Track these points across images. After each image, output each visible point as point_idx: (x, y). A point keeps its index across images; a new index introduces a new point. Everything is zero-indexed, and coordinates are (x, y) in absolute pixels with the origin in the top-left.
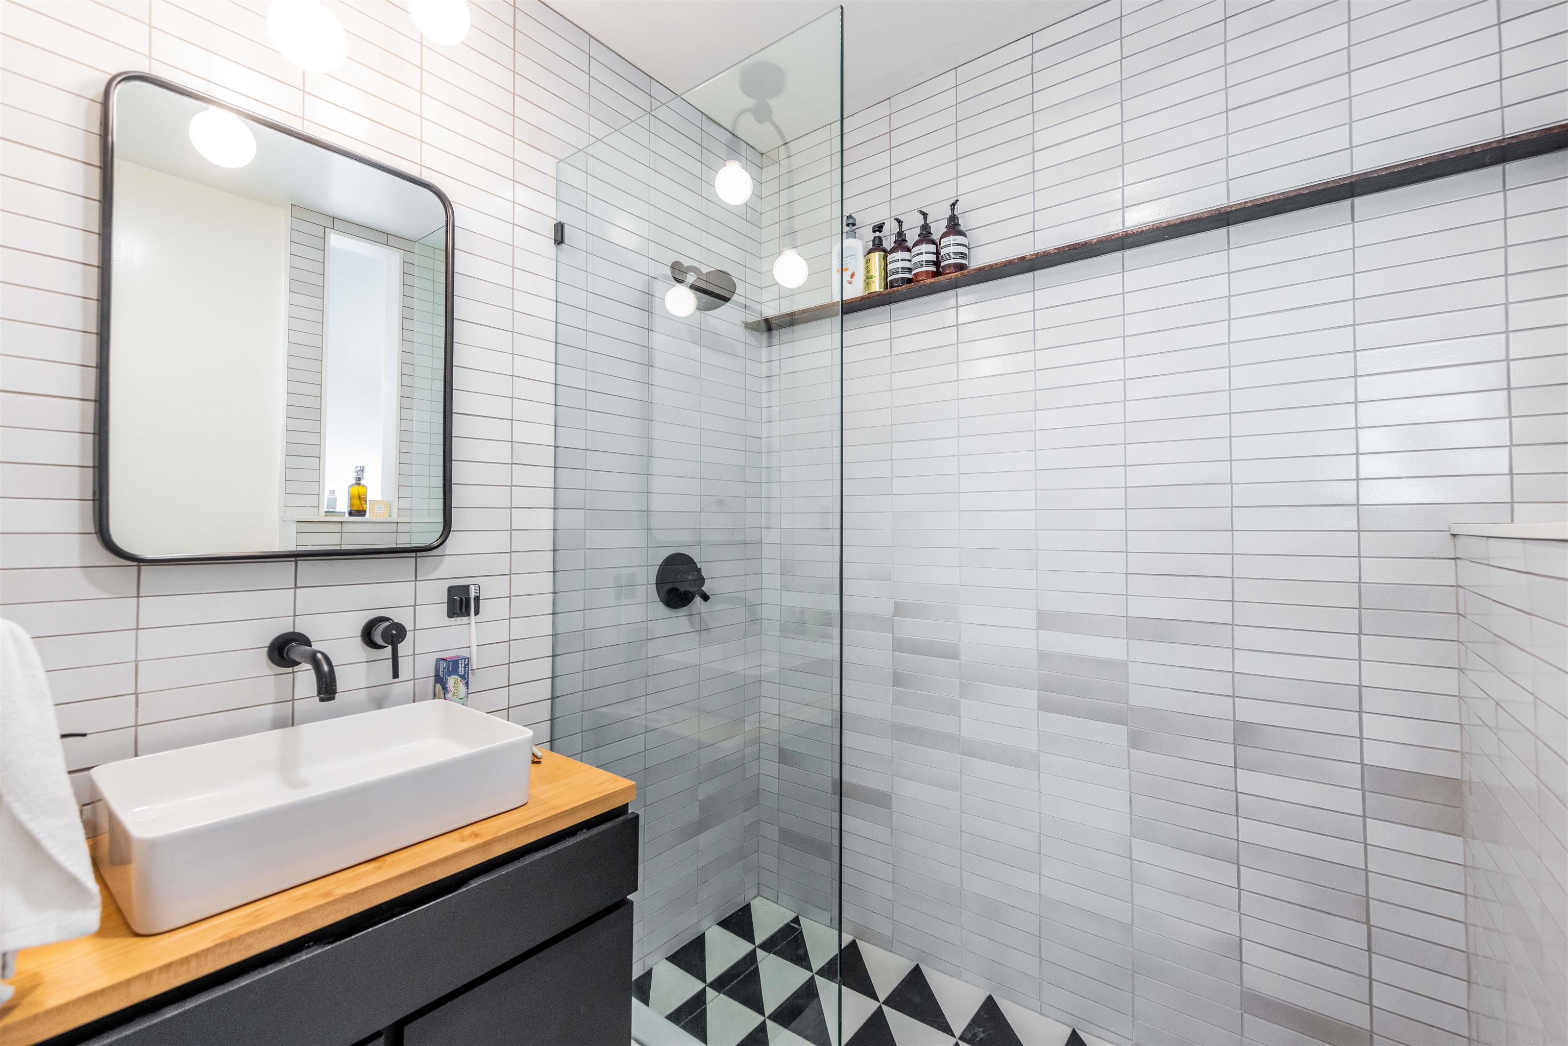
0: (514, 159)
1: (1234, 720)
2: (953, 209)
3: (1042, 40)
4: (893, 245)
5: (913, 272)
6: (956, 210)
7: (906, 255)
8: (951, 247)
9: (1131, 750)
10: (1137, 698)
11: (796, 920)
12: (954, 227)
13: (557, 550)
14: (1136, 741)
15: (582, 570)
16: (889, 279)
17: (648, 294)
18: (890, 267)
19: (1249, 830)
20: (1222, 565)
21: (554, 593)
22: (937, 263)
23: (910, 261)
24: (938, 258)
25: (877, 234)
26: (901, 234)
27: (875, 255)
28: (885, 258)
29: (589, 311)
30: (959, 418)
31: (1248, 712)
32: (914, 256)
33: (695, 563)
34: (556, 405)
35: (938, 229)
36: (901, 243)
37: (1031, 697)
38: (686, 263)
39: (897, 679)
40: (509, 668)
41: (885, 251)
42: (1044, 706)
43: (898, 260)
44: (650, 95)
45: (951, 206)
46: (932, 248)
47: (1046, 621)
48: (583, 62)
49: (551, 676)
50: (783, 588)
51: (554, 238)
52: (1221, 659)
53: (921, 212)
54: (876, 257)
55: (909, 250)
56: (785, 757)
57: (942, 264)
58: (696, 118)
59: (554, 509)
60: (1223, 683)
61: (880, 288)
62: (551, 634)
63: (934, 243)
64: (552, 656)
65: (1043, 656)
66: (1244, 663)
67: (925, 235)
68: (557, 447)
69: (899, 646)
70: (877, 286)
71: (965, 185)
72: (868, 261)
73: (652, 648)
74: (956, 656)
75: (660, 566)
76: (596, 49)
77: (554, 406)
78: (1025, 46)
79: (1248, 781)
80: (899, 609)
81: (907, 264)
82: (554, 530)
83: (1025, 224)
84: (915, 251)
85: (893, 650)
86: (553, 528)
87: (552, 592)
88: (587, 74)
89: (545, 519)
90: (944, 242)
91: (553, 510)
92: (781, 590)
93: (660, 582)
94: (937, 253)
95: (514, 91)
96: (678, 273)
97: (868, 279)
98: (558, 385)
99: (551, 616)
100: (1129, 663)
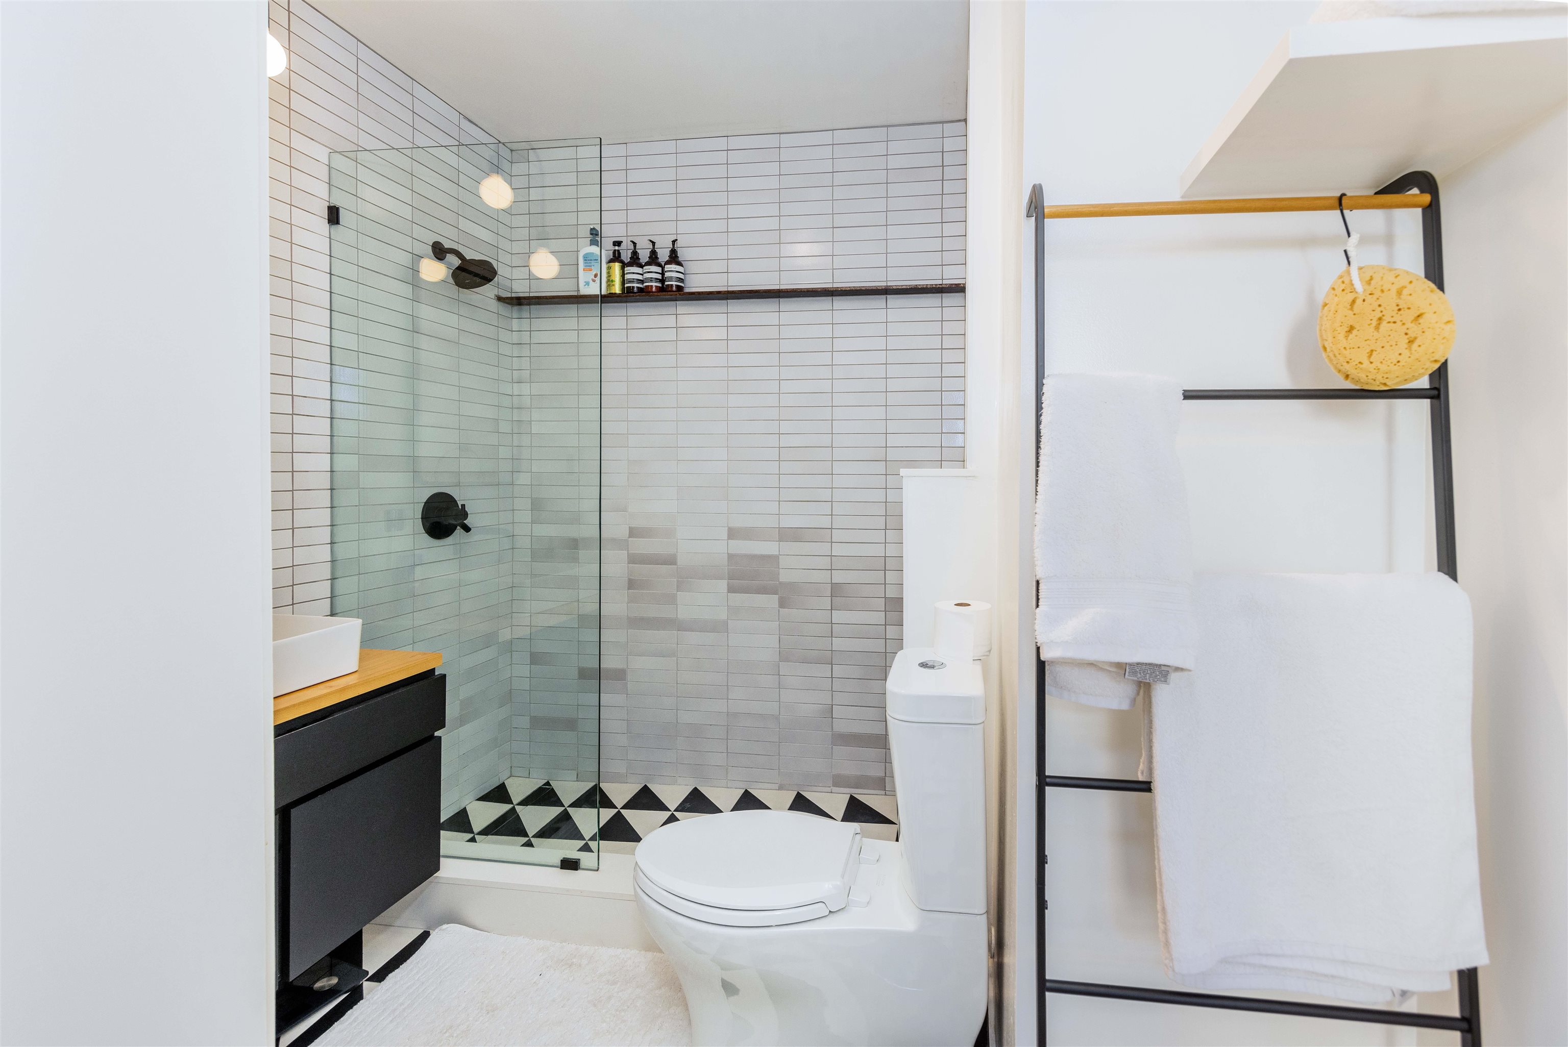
0: (290, 147)
1: (832, 583)
2: (673, 245)
3: (735, 143)
4: (629, 260)
5: (645, 284)
6: (676, 245)
7: (639, 270)
8: (672, 271)
9: (780, 609)
10: (785, 577)
11: (548, 783)
12: (674, 258)
13: (334, 489)
14: (783, 604)
15: (356, 506)
16: (626, 285)
17: (412, 269)
18: (627, 277)
19: (838, 644)
20: (826, 495)
21: (332, 525)
22: (662, 281)
23: (642, 275)
24: (663, 277)
25: (617, 248)
26: (635, 254)
27: (615, 265)
28: (623, 268)
29: (360, 283)
30: (677, 394)
31: (838, 577)
32: (645, 273)
33: (456, 501)
34: (331, 364)
35: (663, 256)
36: (635, 260)
37: (723, 585)
38: (447, 244)
39: (632, 584)
40: (293, 589)
41: (622, 262)
42: (731, 590)
43: (633, 273)
44: (412, 95)
45: (672, 241)
46: (659, 270)
47: (733, 534)
48: (351, 62)
49: (330, 596)
50: (533, 522)
51: (327, 218)
52: (825, 548)
53: (650, 241)
54: (617, 266)
55: (641, 266)
56: (535, 659)
57: (666, 283)
58: (455, 117)
59: (331, 453)
60: (825, 562)
61: (619, 291)
62: (330, 560)
63: (659, 265)
64: (331, 579)
65: (731, 557)
66: (838, 550)
67: (653, 259)
68: (333, 400)
69: (633, 559)
70: (617, 289)
71: (683, 227)
72: (609, 268)
73: (419, 573)
74: (675, 564)
75: (425, 503)
76: (364, 53)
77: (330, 365)
78: (722, 143)
79: (838, 616)
80: (633, 532)
81: (640, 277)
82: (331, 471)
83: (721, 266)
84: (645, 269)
85: (629, 563)
86: (330, 470)
87: (330, 524)
88: (355, 73)
89: (324, 462)
90: (668, 267)
91: (330, 455)
92: (532, 523)
93: (424, 518)
94: (663, 274)
95: (290, 87)
96: (439, 252)
97: (610, 282)
98: (333, 347)
99: (330, 545)
100: (780, 556)
